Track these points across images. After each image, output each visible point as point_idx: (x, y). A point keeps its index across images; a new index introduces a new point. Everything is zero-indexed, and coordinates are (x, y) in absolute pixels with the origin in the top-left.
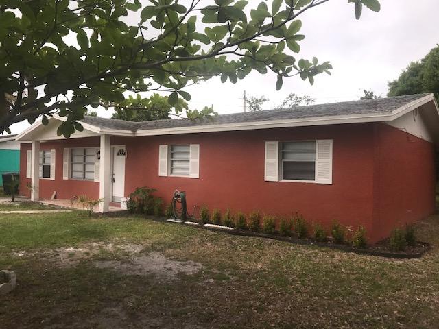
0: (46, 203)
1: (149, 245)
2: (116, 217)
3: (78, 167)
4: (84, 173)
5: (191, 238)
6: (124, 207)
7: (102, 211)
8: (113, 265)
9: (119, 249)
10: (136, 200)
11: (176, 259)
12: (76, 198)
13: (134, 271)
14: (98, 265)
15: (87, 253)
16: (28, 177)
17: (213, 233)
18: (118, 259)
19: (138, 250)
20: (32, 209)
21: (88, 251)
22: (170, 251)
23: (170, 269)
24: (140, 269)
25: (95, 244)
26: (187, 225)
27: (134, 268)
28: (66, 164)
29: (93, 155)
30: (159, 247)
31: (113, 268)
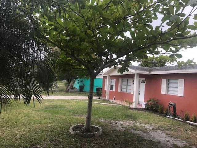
0: (111, 101)
1: (157, 127)
2: (141, 110)
3: (124, 87)
4: (127, 89)
5: (179, 128)
6: (144, 107)
7: (134, 107)
8: (140, 133)
9: (142, 126)
10: (149, 104)
11: (172, 137)
12: (123, 100)
13: (150, 138)
14: (133, 131)
15: (128, 125)
16: (105, 89)
17: (192, 127)
18: (142, 131)
19: (151, 128)
20: (106, 103)
21: (129, 124)
22: (167, 132)
23: (168, 141)
24: (153, 138)
25: (131, 122)
26: (177, 120)
27: (150, 136)
28: (120, 85)
29: (131, 82)
30: (162, 129)
31: (140, 134)
